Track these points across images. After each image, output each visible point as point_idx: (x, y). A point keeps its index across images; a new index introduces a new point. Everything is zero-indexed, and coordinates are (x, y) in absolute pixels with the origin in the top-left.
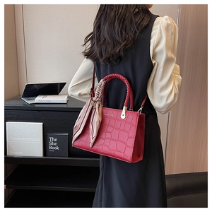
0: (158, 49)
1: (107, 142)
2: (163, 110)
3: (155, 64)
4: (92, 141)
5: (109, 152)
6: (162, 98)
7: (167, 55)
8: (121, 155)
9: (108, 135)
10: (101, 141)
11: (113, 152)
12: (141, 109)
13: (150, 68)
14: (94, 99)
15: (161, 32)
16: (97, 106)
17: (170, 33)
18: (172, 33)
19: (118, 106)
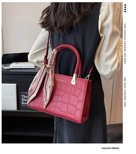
0: (106, 23)
1: (59, 104)
2: (108, 77)
3: (102, 37)
4: (46, 103)
5: (61, 113)
6: (107, 66)
7: (113, 29)
8: (72, 117)
9: (60, 99)
10: (53, 104)
11: (64, 114)
12: (89, 76)
13: (98, 40)
14: (48, 66)
15: (108, 8)
16: (50, 72)
17: (117, 9)
18: (118, 10)
19: (69, 73)
